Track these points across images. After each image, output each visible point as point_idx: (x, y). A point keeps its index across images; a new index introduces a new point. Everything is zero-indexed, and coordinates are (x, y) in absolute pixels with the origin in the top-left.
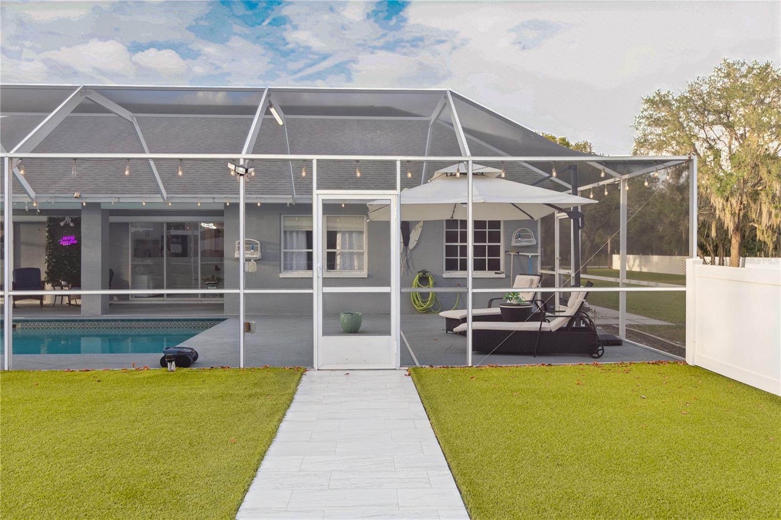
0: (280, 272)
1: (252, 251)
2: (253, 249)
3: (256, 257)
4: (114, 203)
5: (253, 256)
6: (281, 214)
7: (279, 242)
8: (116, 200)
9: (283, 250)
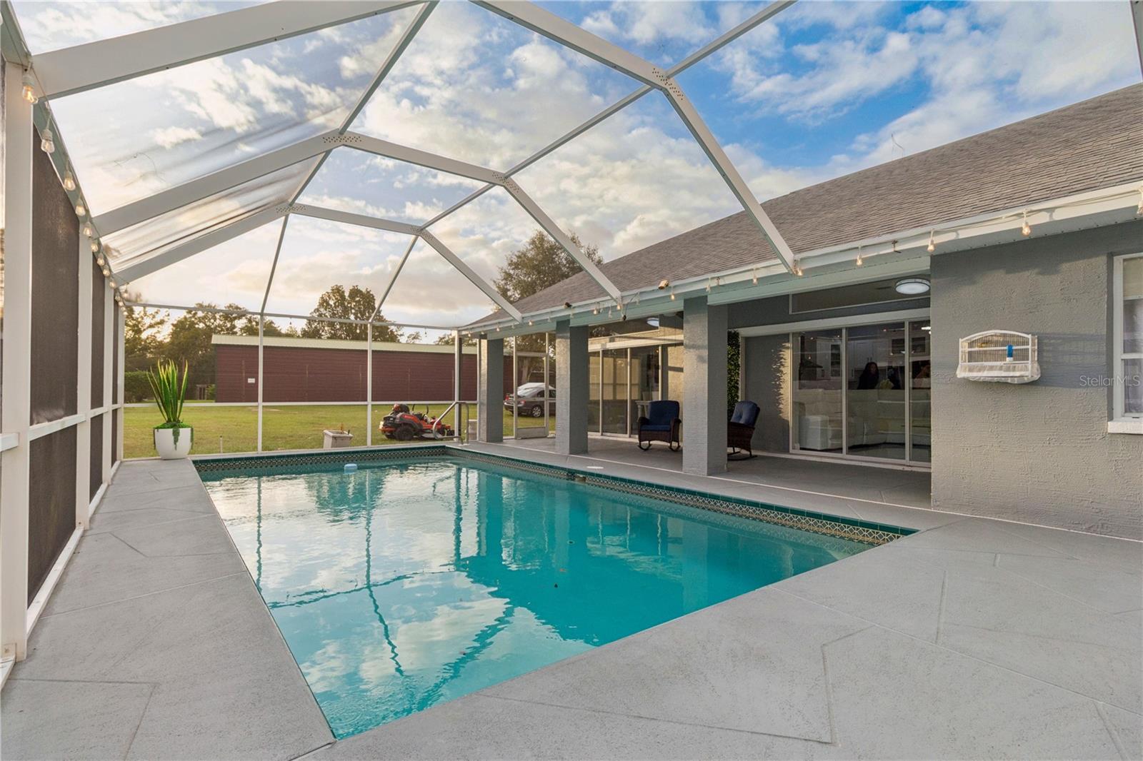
0: (1111, 418)
1: (1008, 359)
2: (1010, 355)
3: (1022, 376)
4: (711, 288)
5: (1011, 374)
6: (1111, 256)
7: (1104, 331)
8: (714, 283)
9: (1119, 355)
